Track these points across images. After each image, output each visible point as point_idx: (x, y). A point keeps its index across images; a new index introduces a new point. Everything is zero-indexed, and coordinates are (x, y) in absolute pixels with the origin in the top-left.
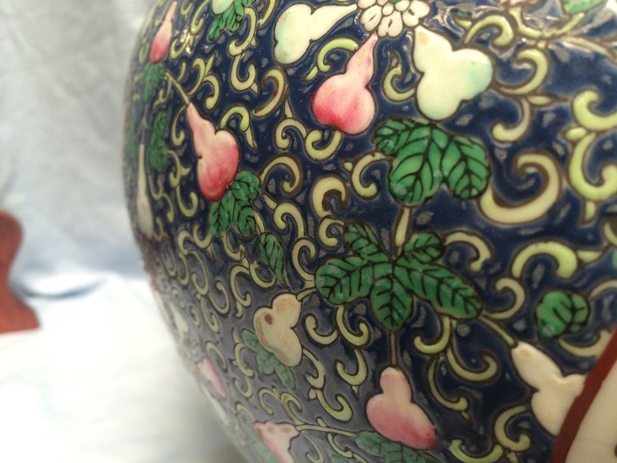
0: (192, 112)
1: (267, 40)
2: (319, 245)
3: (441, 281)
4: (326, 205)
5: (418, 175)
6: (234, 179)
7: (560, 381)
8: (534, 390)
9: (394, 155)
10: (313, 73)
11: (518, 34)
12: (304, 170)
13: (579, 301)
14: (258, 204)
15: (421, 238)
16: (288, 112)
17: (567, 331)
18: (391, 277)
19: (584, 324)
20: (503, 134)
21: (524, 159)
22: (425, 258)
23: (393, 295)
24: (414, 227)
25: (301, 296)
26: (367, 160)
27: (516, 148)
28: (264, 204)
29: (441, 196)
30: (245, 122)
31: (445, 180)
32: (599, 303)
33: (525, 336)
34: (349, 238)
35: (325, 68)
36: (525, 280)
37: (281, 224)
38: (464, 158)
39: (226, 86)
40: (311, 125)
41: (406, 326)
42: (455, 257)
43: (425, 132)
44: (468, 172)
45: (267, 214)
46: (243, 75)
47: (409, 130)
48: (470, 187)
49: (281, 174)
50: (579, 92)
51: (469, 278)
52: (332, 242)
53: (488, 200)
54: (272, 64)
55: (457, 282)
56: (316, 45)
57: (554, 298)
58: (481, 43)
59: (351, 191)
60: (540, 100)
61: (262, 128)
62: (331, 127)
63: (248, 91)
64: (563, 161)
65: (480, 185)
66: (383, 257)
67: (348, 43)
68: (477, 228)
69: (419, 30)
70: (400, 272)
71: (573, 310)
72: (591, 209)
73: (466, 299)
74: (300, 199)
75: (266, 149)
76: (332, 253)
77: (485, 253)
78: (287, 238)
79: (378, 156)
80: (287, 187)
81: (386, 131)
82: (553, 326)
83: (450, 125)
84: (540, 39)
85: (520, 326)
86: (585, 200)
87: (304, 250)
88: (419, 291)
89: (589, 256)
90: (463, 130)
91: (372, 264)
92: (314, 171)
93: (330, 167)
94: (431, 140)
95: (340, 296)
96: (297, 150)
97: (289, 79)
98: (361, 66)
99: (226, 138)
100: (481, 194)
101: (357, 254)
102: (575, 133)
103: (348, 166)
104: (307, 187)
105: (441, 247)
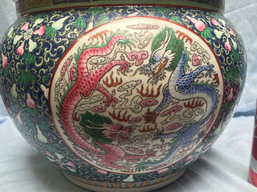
0: (2, 54)
1: (13, 41)
2: (17, 74)
3: (31, 77)
4: (18, 67)
5: (28, 61)
6: (7, 65)
7: (46, 90)
8: (44, 92)
9: (26, 58)
10: (17, 46)
11: (40, 40)
12: (15, 62)
13: (46, 77)
14: (10, 69)
15: (29, 70)
16: (14, 53)
17: (46, 82)
18: (26, 77)
19: (47, 80)
20: (37, 54)
21: (40, 57)
22: (29, 73)
23: (26, 80)
24: (28, 69)
25: (16, 83)
26: (23, 59)
27: (39, 56)
28: (10, 68)
29: (31, 63)
30: (9, 55)
31: (31, 61)
32: (48, 76)
33: (41, 83)
34: (21, 72)
35: (19, 45)
36: (40, 75)
37: (13, 71)
38: (33, 58)
39: (7, 49)
40: (16, 54)
41: (28, 85)
42: (33, 72)
43: (29, 54)
44: (34, 60)
45: (11, 70)
46: (9, 47)
47: (27, 54)
48: (34, 62)
49: (13, 63)
50: (46, 48)
51: (34, 75)
52: (19, 73)
53: (36, 63)
54: (13, 45)
55: (33, 76)
56: (18, 41)
57: (44, 77)
58: (36, 41)
59: (21, 64)
60: (41, 49)
61: (10, 55)
62: (19, 54)
63: (9, 49)
64: (43, 57)
65: (35, 61)
66: (25, 74)
67: (21, 41)
68: (35, 68)
69: (30, 39)
70: (27, 76)
71: (46, 78)
72: (46, 63)
73: (34, 79)
74: (15, 66)
75: (11, 59)
76: (19, 75)
77: (36, 71)
78: (13, 74)
79: (24, 58)
80: (13, 65)
81: (25, 54)
82: (44, 81)
83: (32, 53)
84: (42, 41)
85: (40, 82)
86: (46, 62)
87: (16, 75)
88: (29, 79)
89: (47, 70)
90: (33, 54)
91: (24, 75)
92: (17, 61)
93: (18, 61)
94: (30, 55)
95: (20, 82)
96: (14, 59)
97: (14, 47)
98: (23, 45)
99: (6, 58)
100: (35, 63)
101: (22, 74)
102: (45, 53)
103: (20, 60)
104: (16, 64)
105: (31, 71)
